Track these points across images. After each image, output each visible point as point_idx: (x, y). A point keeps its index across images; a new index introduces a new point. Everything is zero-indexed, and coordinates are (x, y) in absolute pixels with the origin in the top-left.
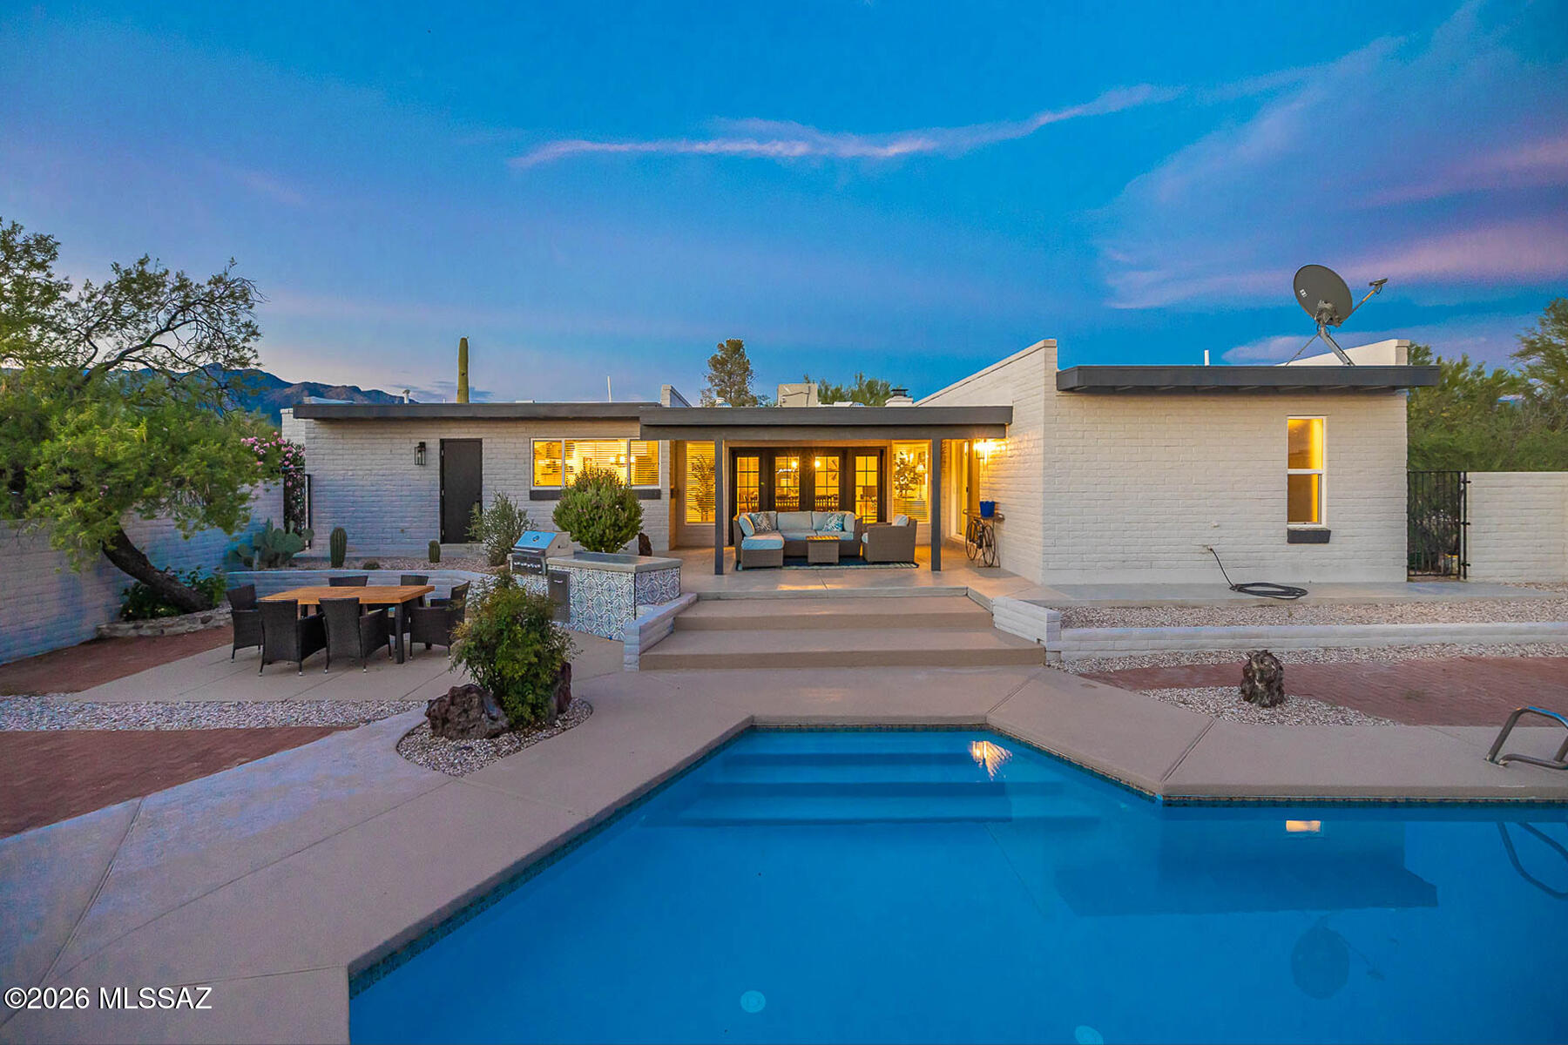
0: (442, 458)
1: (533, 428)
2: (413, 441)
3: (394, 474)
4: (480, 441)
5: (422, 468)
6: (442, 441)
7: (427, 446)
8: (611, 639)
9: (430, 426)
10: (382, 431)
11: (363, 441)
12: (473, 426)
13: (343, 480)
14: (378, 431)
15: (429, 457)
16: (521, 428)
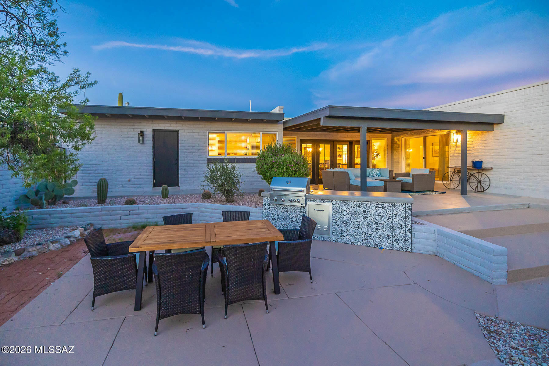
0: (154, 140)
1: (209, 125)
2: (135, 130)
3: (123, 149)
4: (177, 131)
5: (141, 145)
6: (154, 131)
7: (145, 133)
8: (382, 248)
9: (147, 122)
10: (115, 124)
11: (102, 129)
12: (174, 123)
13: (89, 151)
14: (112, 123)
15: (146, 139)
16: (202, 125)
